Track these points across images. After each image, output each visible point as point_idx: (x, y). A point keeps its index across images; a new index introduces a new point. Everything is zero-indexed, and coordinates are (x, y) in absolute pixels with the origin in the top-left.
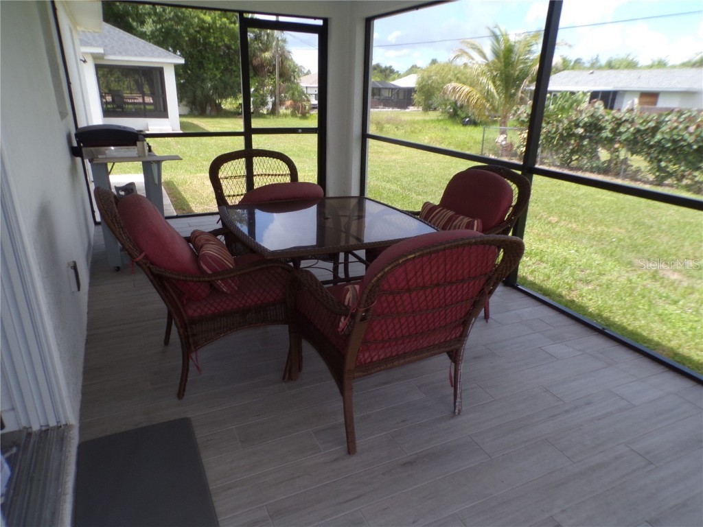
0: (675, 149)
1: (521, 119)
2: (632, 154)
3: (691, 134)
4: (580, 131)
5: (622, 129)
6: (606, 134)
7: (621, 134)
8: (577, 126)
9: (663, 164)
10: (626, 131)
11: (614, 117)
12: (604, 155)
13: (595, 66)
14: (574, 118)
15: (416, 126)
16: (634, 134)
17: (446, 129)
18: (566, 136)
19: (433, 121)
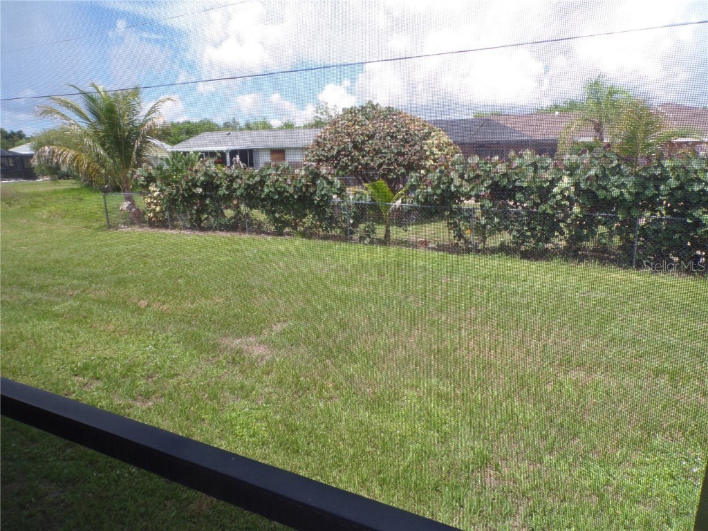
0: (282, 200)
1: (139, 183)
2: (251, 209)
3: (290, 185)
4: (200, 190)
5: (235, 186)
6: (223, 191)
7: (235, 190)
8: (195, 186)
9: (277, 215)
10: (239, 187)
11: (225, 174)
12: (229, 212)
14: (191, 178)
16: (246, 189)
17: (80, 200)
18: (188, 197)
19: (65, 191)
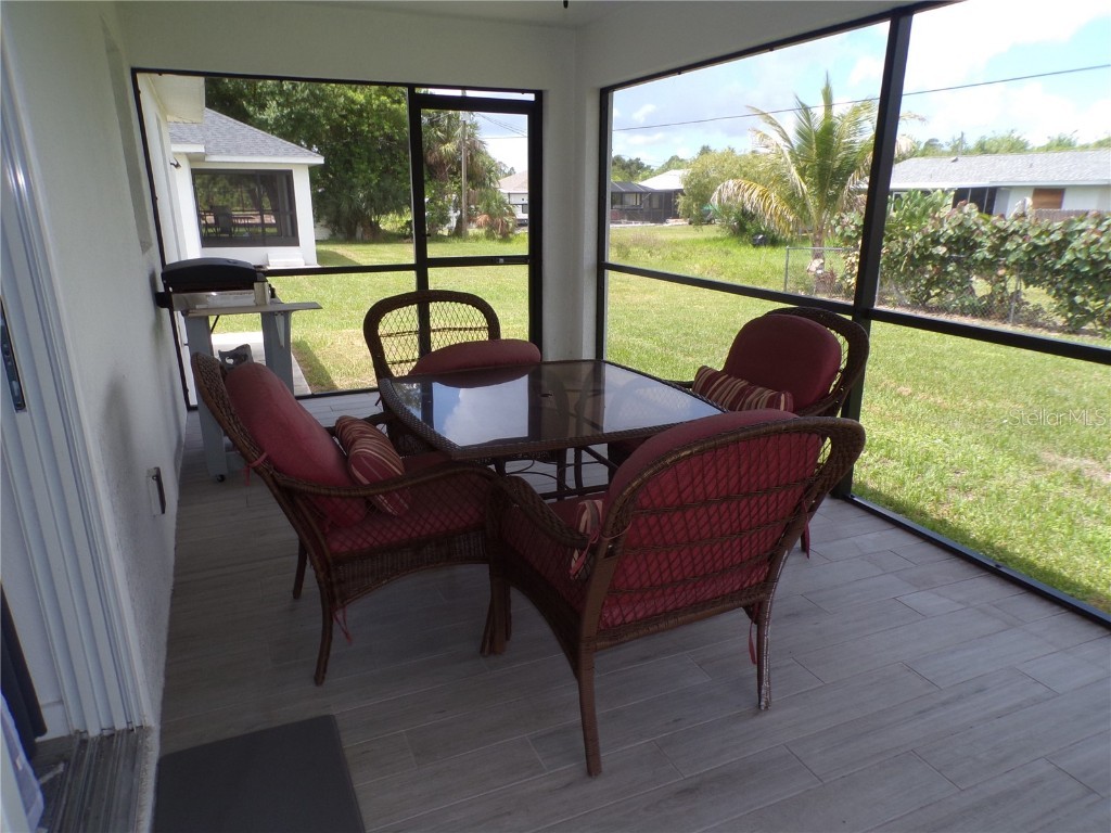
0: (1096, 276)
1: (845, 234)
2: (1027, 285)
4: (941, 250)
5: (1009, 246)
6: (983, 254)
7: (1007, 253)
8: (936, 242)
9: (1078, 299)
10: (1015, 250)
11: (995, 227)
12: (981, 287)
13: (958, 150)
14: (931, 231)
15: (680, 249)
16: (1028, 253)
17: (727, 253)
18: (919, 259)
19: (707, 241)
